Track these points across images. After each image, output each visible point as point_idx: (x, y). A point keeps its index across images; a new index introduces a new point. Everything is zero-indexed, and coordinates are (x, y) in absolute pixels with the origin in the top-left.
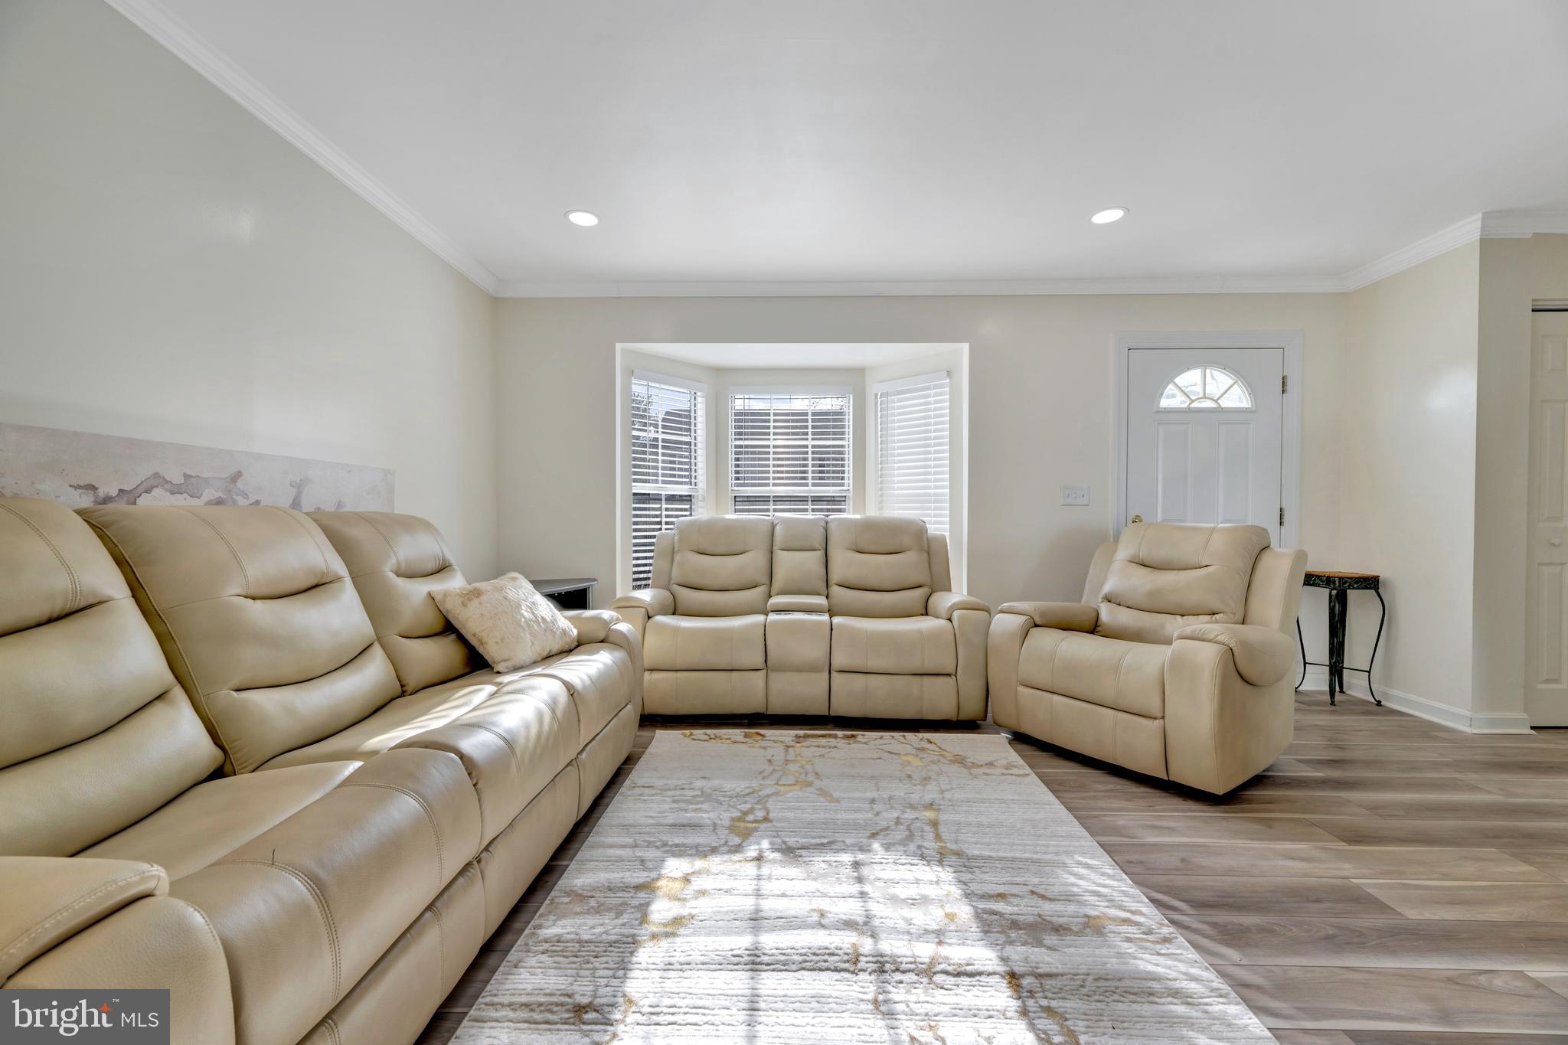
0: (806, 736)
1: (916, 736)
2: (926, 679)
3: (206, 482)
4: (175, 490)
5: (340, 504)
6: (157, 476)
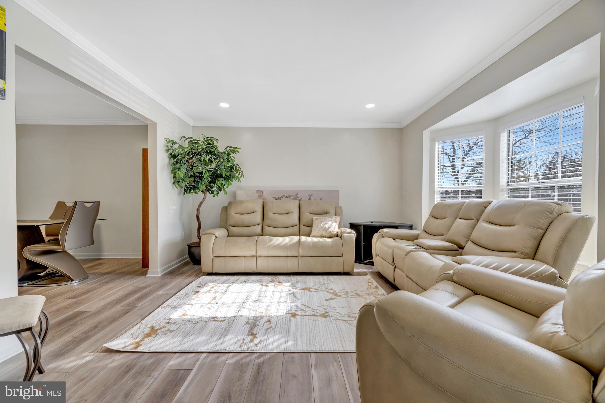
3: (292, 196)
4: (287, 197)
5: (321, 199)
6: (284, 195)
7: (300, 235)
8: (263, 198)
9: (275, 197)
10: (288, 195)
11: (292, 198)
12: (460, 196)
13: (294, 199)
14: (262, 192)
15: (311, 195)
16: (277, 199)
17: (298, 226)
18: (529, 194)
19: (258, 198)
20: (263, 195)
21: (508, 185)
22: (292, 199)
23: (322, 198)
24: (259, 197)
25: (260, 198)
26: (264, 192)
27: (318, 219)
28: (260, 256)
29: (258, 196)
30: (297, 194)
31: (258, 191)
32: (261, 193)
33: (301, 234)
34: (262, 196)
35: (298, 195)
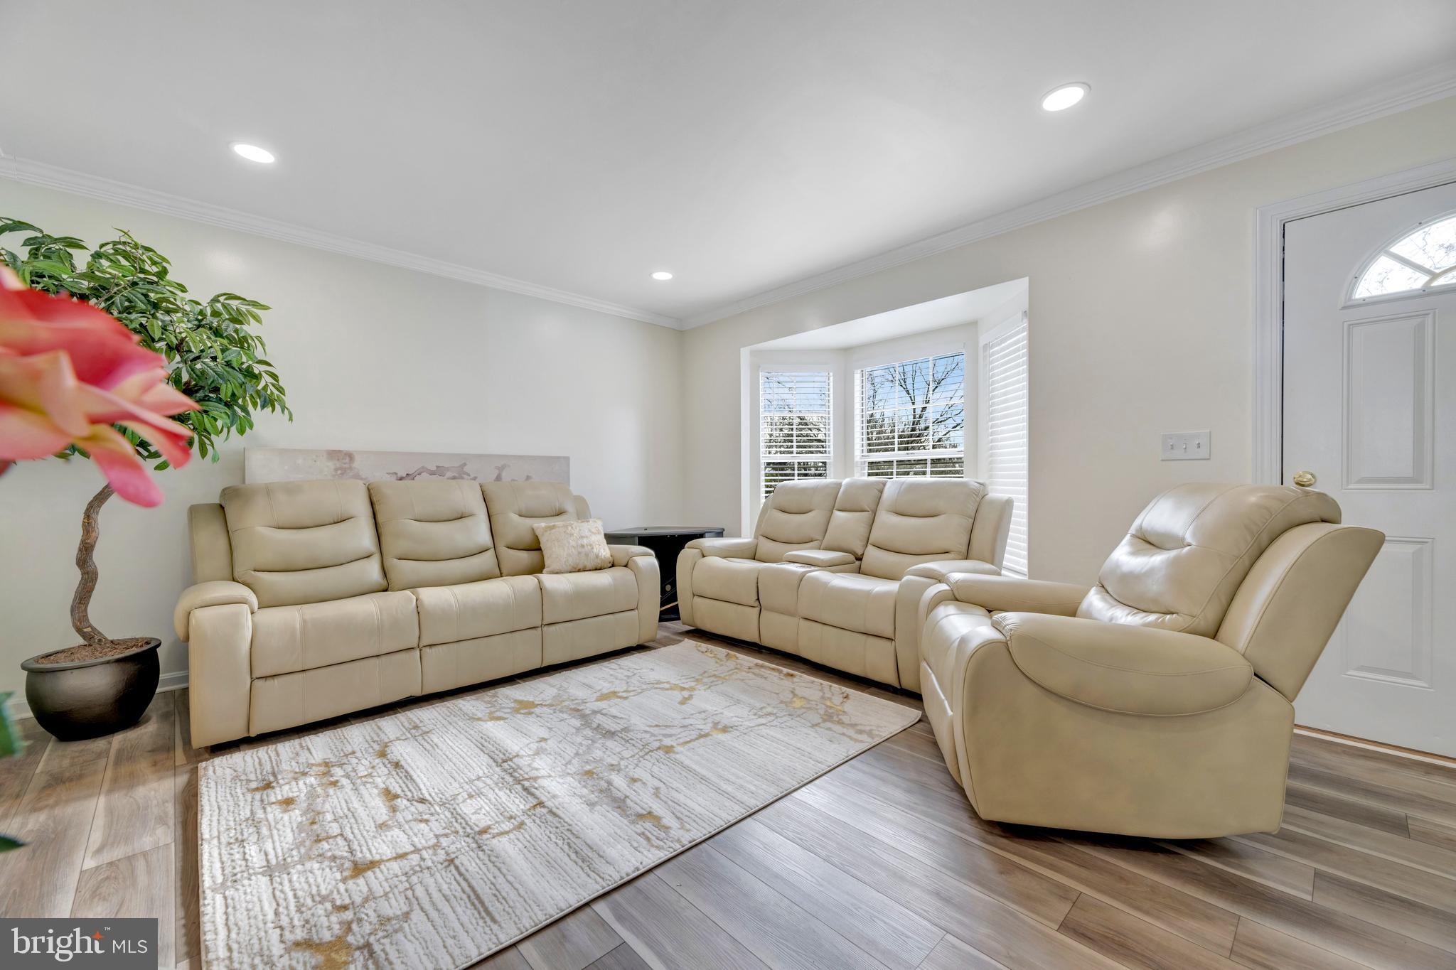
0: (762, 666)
1: (840, 689)
2: (871, 639)
3: (448, 469)
4: (432, 473)
5: (528, 478)
6: (423, 467)
7: (501, 574)
8: (351, 474)
9: (396, 474)
10: (437, 467)
11: (449, 474)
12: (796, 472)
13: (454, 478)
14: (350, 456)
15: (501, 469)
16: (401, 479)
17: (491, 552)
18: (927, 469)
19: (334, 476)
20: (355, 465)
21: (863, 456)
22: (448, 479)
23: (529, 475)
24: (339, 472)
25: (342, 474)
26: (357, 458)
27: (553, 527)
28: (431, 646)
29: (336, 470)
30: (465, 464)
31: (333, 454)
32: (347, 460)
33: (504, 571)
34: (351, 468)
35: (466, 467)
